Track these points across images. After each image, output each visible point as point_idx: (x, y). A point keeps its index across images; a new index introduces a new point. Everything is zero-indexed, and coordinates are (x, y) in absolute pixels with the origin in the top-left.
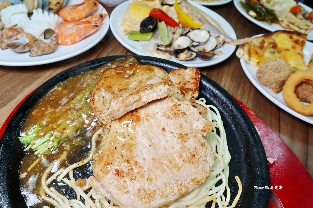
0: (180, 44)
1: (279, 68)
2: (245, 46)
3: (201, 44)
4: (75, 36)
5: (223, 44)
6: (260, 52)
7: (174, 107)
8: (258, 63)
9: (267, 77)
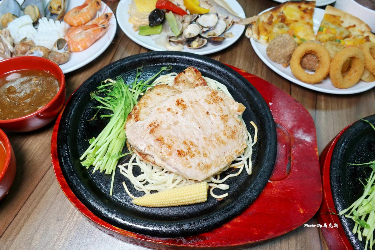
0: (191, 32)
1: (285, 44)
2: (253, 25)
3: (211, 28)
4: (85, 42)
5: (232, 25)
6: (269, 28)
7: (213, 94)
8: (268, 40)
9: (275, 53)
